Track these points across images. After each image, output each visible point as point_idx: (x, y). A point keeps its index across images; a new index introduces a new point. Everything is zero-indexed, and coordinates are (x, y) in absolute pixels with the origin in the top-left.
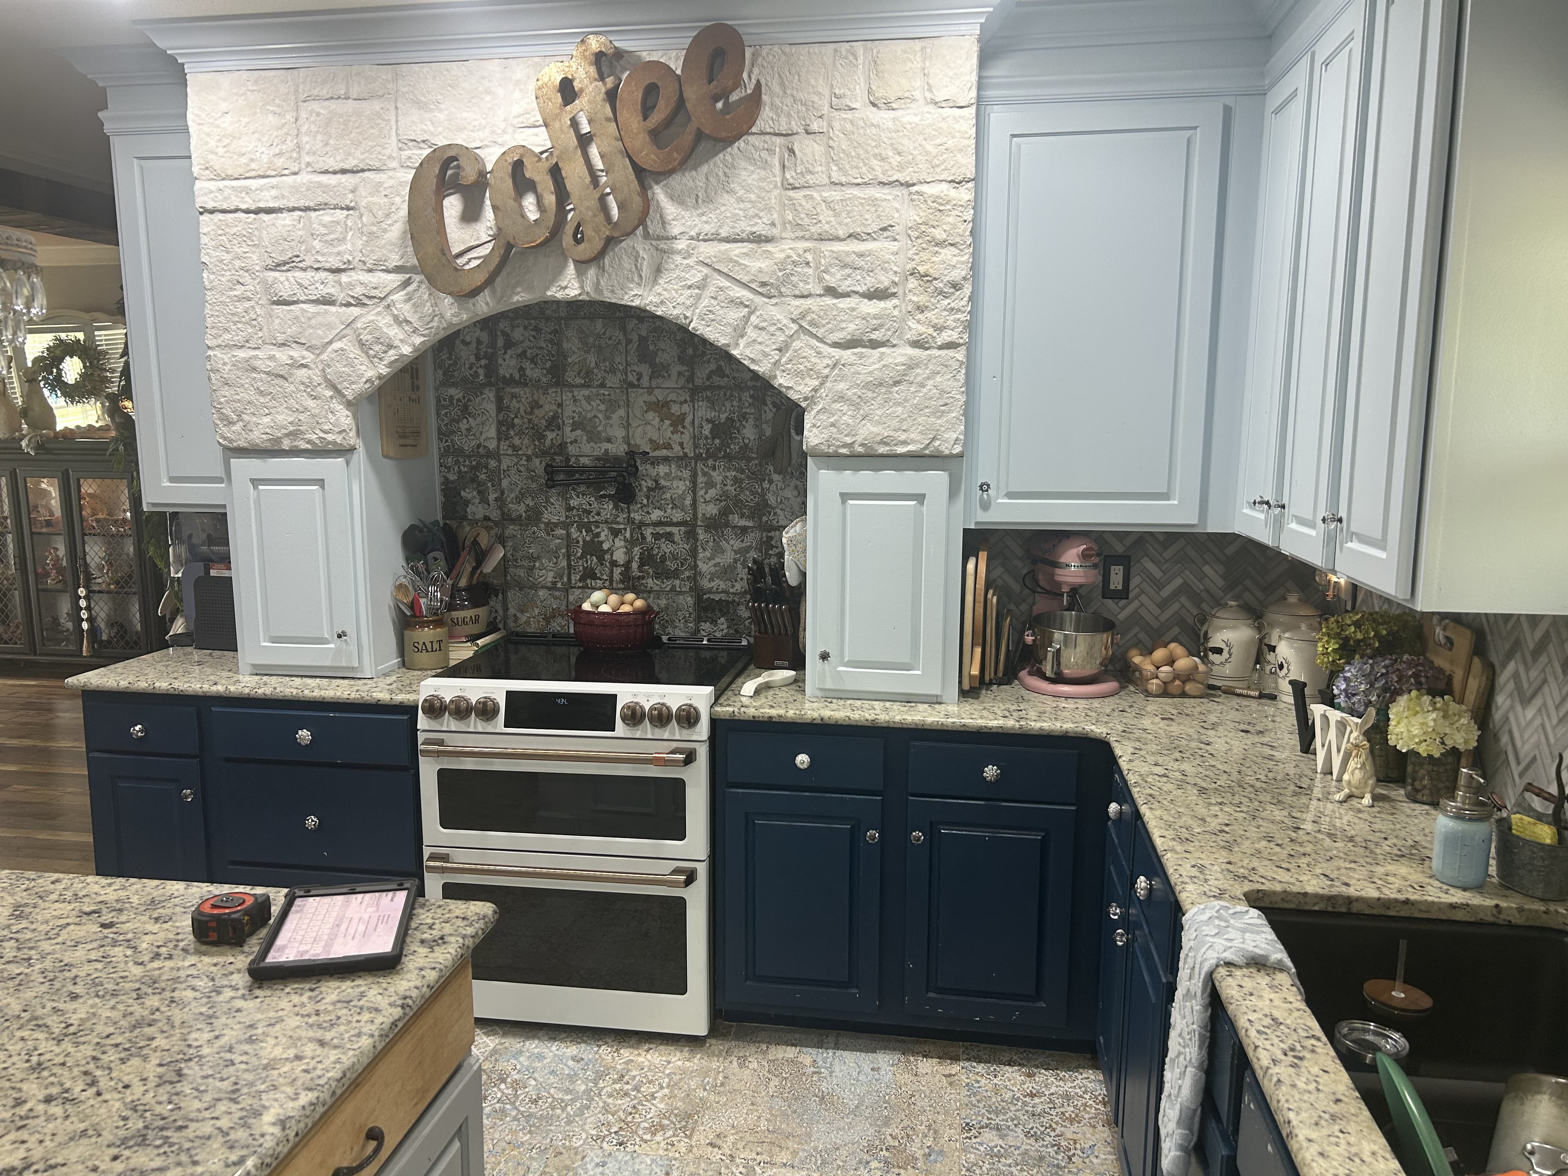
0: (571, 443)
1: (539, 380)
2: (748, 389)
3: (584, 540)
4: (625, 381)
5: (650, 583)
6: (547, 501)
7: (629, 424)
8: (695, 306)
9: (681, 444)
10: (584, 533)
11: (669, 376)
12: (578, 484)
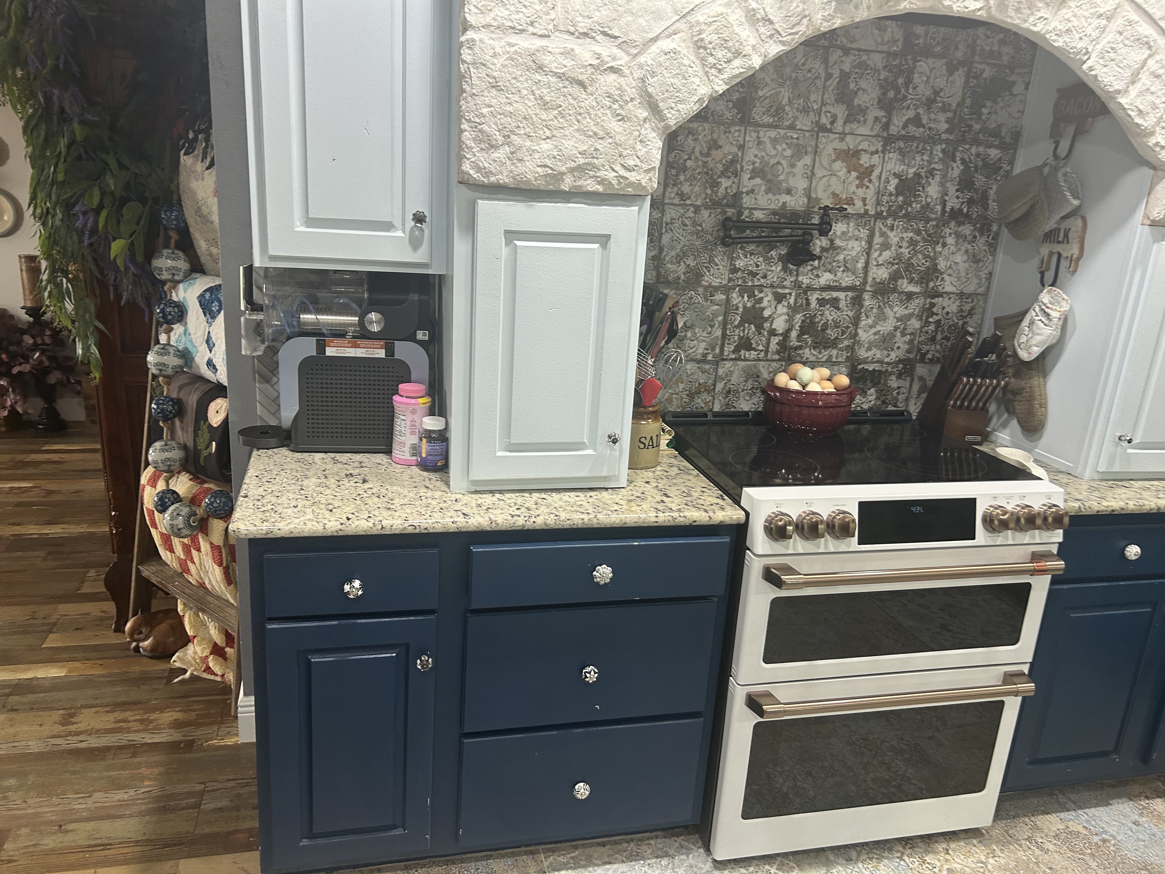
0: (747, 193)
1: (723, 115)
2: (941, 141)
3: (745, 307)
4: (817, 122)
5: (807, 353)
6: (711, 261)
7: (813, 174)
8: (1096, 40)
9: (864, 200)
10: (746, 299)
11: (865, 121)
12: (747, 243)
